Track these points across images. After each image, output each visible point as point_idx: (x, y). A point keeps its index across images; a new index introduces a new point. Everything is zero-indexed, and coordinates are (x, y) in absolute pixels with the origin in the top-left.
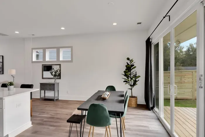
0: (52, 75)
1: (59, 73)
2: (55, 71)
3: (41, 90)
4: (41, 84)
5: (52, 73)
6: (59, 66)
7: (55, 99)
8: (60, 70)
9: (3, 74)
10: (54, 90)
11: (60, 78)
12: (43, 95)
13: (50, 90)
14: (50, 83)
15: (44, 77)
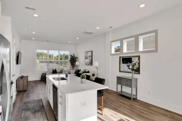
0: (130, 69)
1: (138, 66)
2: (133, 64)
3: (118, 83)
4: (118, 77)
5: (129, 66)
6: (138, 58)
7: (133, 97)
8: (139, 63)
9: (92, 65)
10: (131, 87)
11: (139, 73)
12: (119, 90)
13: (127, 85)
14: (127, 78)
15: (121, 70)
